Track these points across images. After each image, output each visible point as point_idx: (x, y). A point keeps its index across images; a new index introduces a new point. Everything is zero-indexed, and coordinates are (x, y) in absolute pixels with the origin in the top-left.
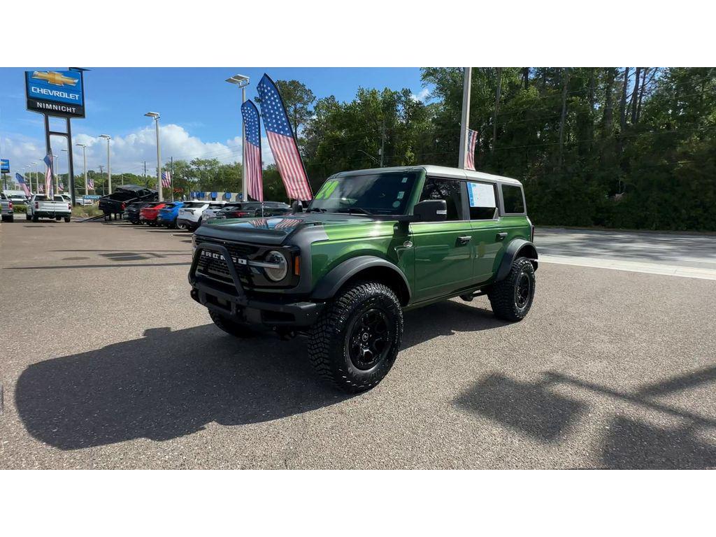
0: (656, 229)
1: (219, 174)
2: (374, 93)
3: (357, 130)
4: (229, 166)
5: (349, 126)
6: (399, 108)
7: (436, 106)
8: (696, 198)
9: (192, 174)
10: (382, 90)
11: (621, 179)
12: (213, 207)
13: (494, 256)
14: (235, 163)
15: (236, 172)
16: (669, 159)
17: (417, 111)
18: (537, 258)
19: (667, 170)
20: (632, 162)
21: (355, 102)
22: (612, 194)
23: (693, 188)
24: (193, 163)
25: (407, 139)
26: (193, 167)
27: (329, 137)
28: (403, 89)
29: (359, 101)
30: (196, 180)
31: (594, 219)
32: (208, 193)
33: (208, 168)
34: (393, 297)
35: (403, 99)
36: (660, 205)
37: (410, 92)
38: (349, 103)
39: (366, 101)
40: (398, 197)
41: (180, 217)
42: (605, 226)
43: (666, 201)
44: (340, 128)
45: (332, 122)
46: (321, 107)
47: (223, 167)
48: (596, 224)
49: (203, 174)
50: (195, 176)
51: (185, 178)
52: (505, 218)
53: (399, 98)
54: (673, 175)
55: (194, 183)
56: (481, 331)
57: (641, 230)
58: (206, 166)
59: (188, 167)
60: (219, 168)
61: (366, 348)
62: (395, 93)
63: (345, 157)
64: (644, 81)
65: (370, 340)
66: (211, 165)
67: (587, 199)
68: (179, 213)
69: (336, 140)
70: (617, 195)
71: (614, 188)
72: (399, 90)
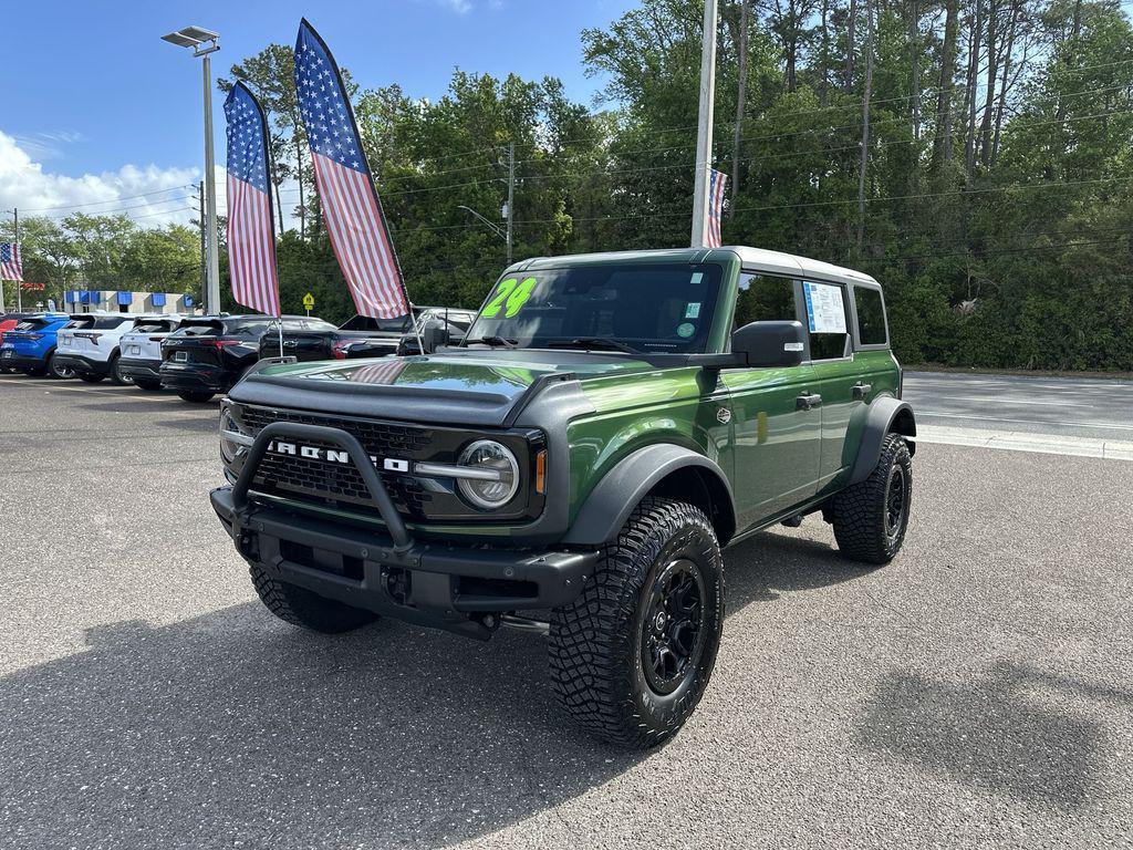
0: (1035, 369)
1: (132, 252)
2: (487, 84)
3: (452, 161)
4: (158, 234)
5: (436, 153)
6: (539, 120)
7: (612, 119)
8: (1101, 308)
9: (66, 249)
10: (503, 79)
11: (971, 273)
12: (146, 327)
13: (842, 433)
14: (172, 226)
15: (173, 246)
16: (1052, 234)
17: (575, 128)
18: (915, 435)
19: (1049, 256)
20: (989, 239)
21: (446, 101)
22: (955, 300)
23: (1096, 290)
24: (70, 224)
25: (557, 186)
26: (70, 233)
27: (391, 175)
28: (546, 79)
29: (456, 100)
30: (76, 263)
31: (924, 348)
32: (109, 294)
33: (107, 237)
34: (710, 531)
35: (547, 98)
36: (1040, 321)
37: (560, 85)
38: (434, 101)
39: (472, 100)
40: (688, 315)
41: (60, 350)
42: (944, 362)
43: (1051, 315)
44: (416, 158)
45: (399, 143)
46: (369, 108)
47: (141, 235)
48: (929, 359)
49: (94, 250)
50: (74, 255)
51: (50, 258)
52: (862, 355)
53: (539, 97)
54: (1061, 267)
55: (70, 269)
56: (829, 588)
57: (1010, 371)
58: (99, 231)
59: (55, 233)
60: (132, 236)
61: (663, 646)
62: (531, 86)
63: (428, 220)
64: (1004, 85)
65: (668, 628)
66: (113, 230)
67: (911, 310)
68: (60, 342)
69: (408, 182)
70: (965, 303)
71: (959, 288)
72: (539, 81)
